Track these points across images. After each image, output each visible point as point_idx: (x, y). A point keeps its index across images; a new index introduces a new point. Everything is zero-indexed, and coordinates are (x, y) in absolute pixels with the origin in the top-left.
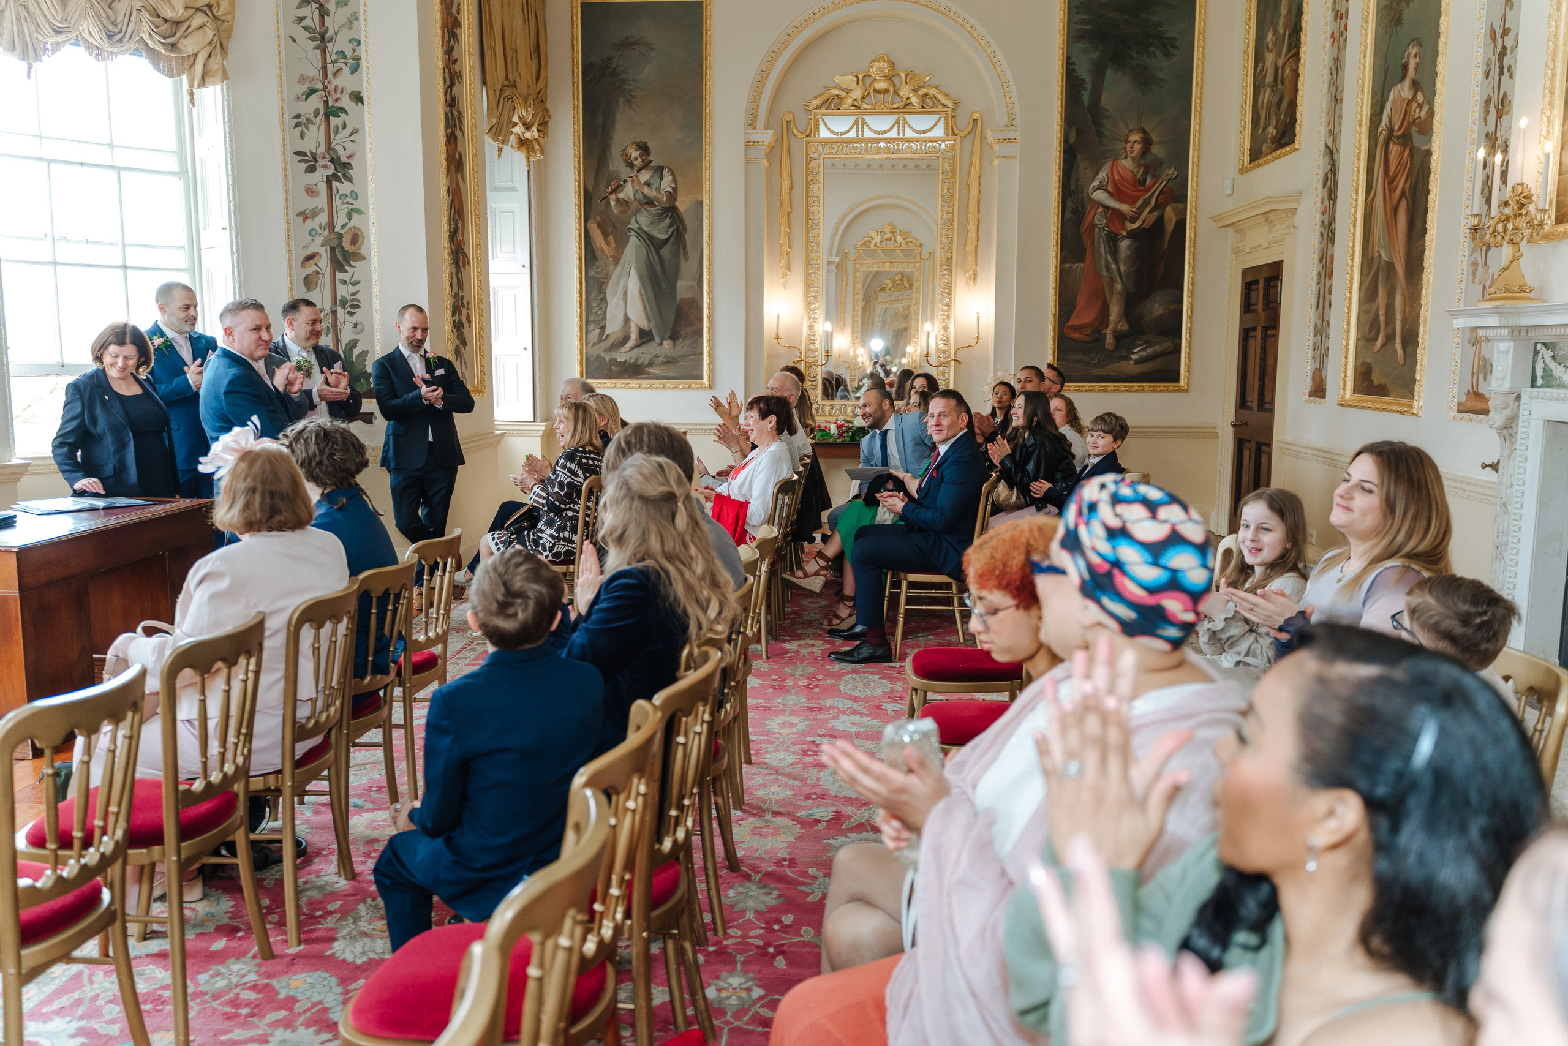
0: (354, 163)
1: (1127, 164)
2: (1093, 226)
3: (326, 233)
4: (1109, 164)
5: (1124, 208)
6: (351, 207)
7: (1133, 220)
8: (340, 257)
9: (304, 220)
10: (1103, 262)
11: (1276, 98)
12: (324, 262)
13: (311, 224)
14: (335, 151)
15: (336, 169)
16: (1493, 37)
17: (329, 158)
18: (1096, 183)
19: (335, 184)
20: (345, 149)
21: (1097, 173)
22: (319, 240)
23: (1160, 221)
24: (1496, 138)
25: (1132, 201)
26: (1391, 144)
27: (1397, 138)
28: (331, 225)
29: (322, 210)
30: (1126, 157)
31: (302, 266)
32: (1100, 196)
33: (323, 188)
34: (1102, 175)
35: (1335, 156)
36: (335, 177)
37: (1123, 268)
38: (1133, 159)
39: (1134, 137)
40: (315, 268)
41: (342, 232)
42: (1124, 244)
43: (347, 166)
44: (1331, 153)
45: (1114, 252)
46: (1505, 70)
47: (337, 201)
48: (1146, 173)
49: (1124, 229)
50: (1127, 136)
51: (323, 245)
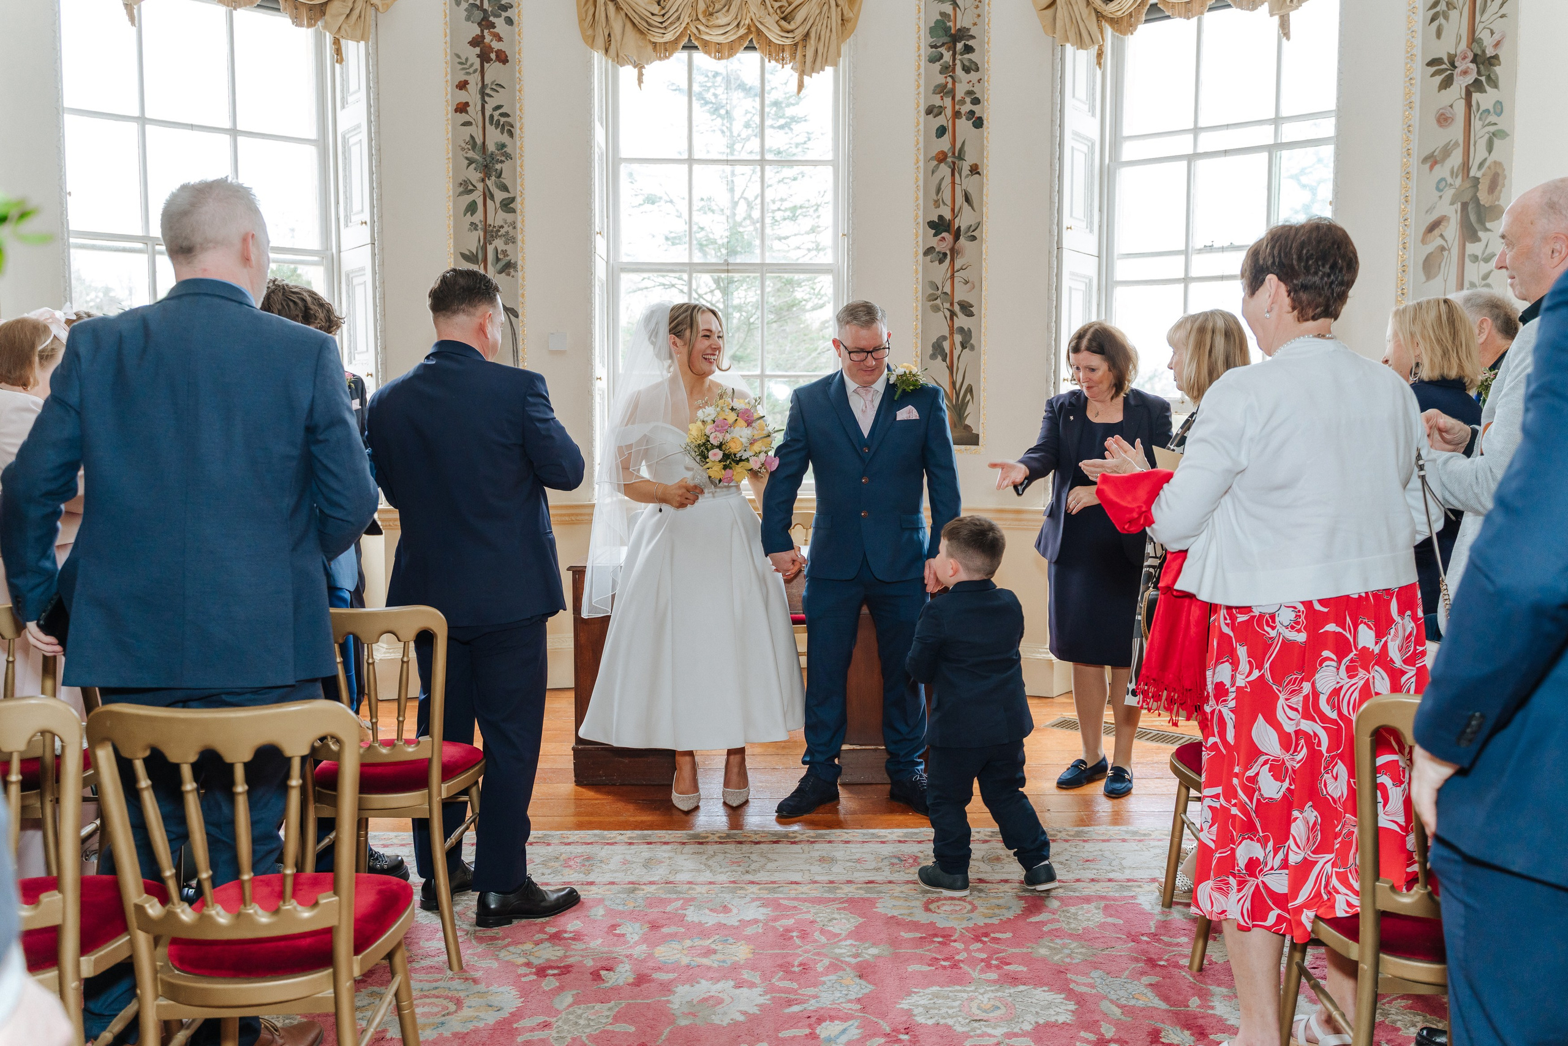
0: (1503, 53)
3: (1458, 182)
6: (1492, 129)
8: (1473, 218)
9: (1431, 168)
12: (1452, 230)
13: (1443, 171)
14: (1479, 41)
15: (1479, 73)
17: (1470, 56)
19: (1476, 96)
20: (1492, 33)
22: (1449, 193)
28: (1466, 166)
29: (1456, 144)
31: (1424, 241)
33: (1460, 107)
36: (1477, 86)
40: (1439, 242)
41: (1479, 174)
43: (1493, 60)
47: (1476, 124)
51: (1452, 204)
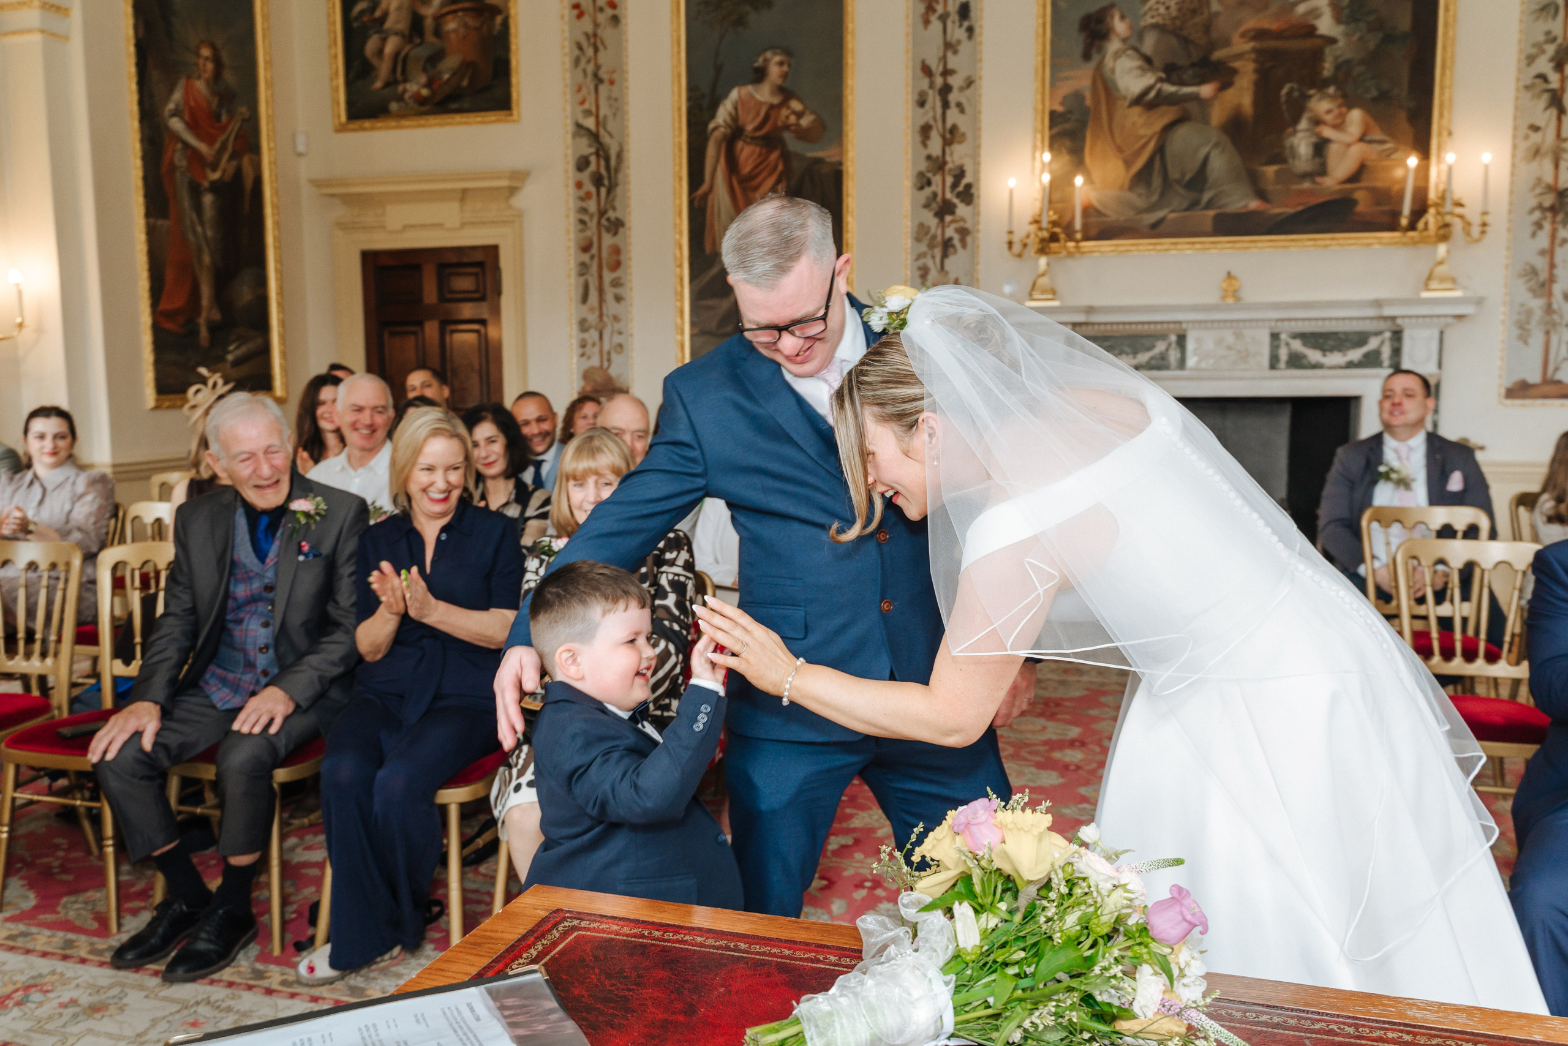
1: (200, 85)
2: (173, 168)
4: (182, 83)
5: (202, 147)
7: (214, 168)
10: (188, 223)
11: (422, 52)
16: (927, 70)
18: (171, 106)
21: (171, 92)
23: (238, 173)
24: (945, 163)
25: (210, 140)
26: (740, 145)
27: (753, 138)
30: (199, 77)
32: (176, 124)
34: (177, 96)
35: (605, 139)
37: (210, 233)
38: (207, 82)
39: (206, 52)
42: (208, 199)
44: (595, 137)
45: (198, 208)
46: (952, 105)
48: (221, 105)
49: (205, 177)
50: (198, 48)
